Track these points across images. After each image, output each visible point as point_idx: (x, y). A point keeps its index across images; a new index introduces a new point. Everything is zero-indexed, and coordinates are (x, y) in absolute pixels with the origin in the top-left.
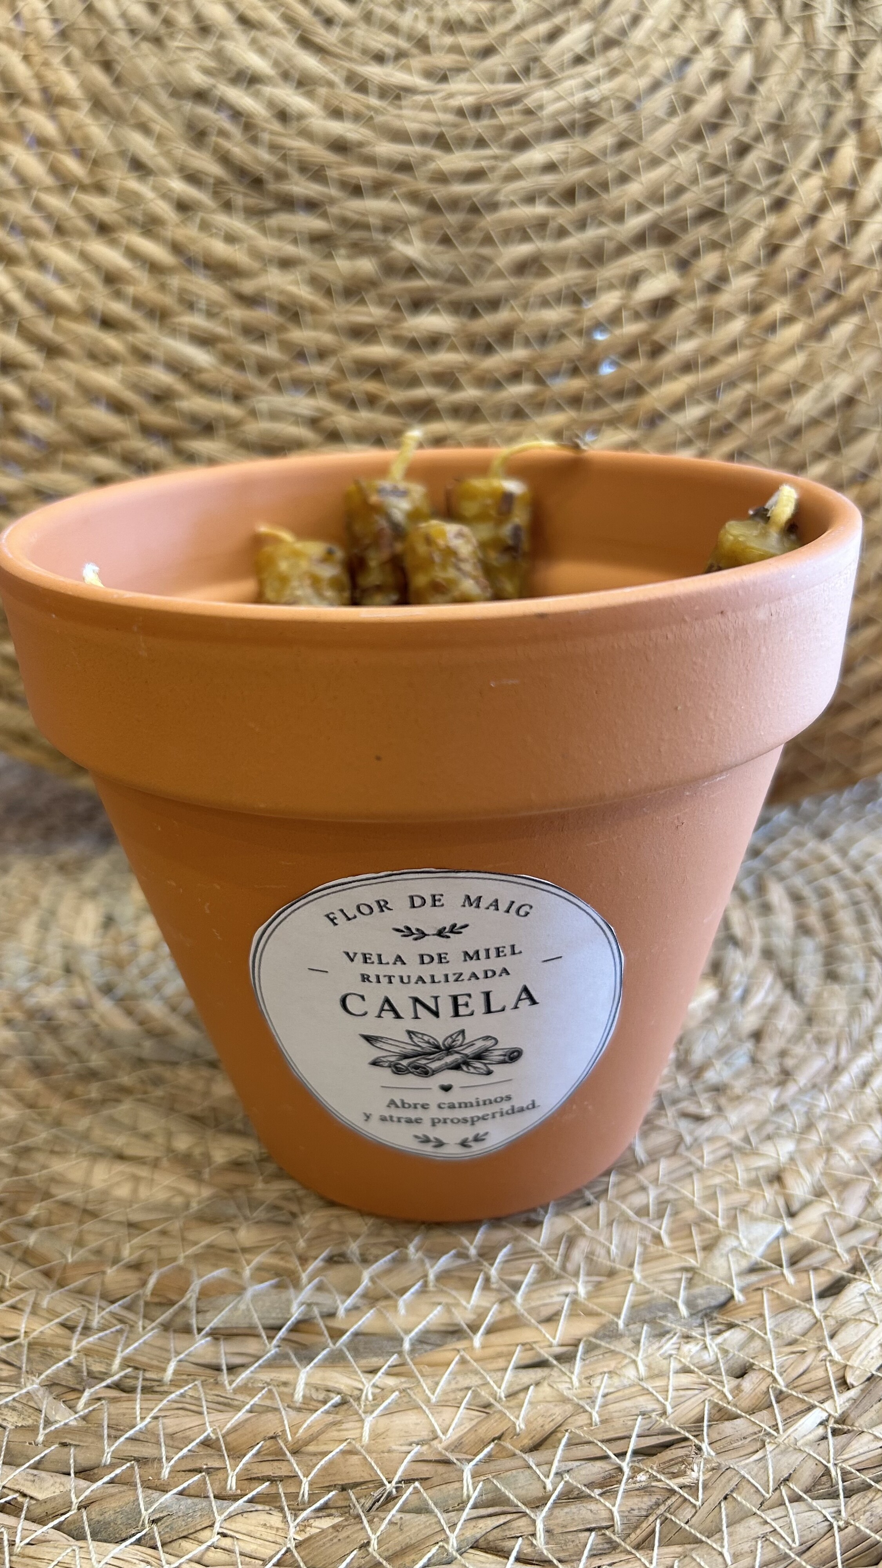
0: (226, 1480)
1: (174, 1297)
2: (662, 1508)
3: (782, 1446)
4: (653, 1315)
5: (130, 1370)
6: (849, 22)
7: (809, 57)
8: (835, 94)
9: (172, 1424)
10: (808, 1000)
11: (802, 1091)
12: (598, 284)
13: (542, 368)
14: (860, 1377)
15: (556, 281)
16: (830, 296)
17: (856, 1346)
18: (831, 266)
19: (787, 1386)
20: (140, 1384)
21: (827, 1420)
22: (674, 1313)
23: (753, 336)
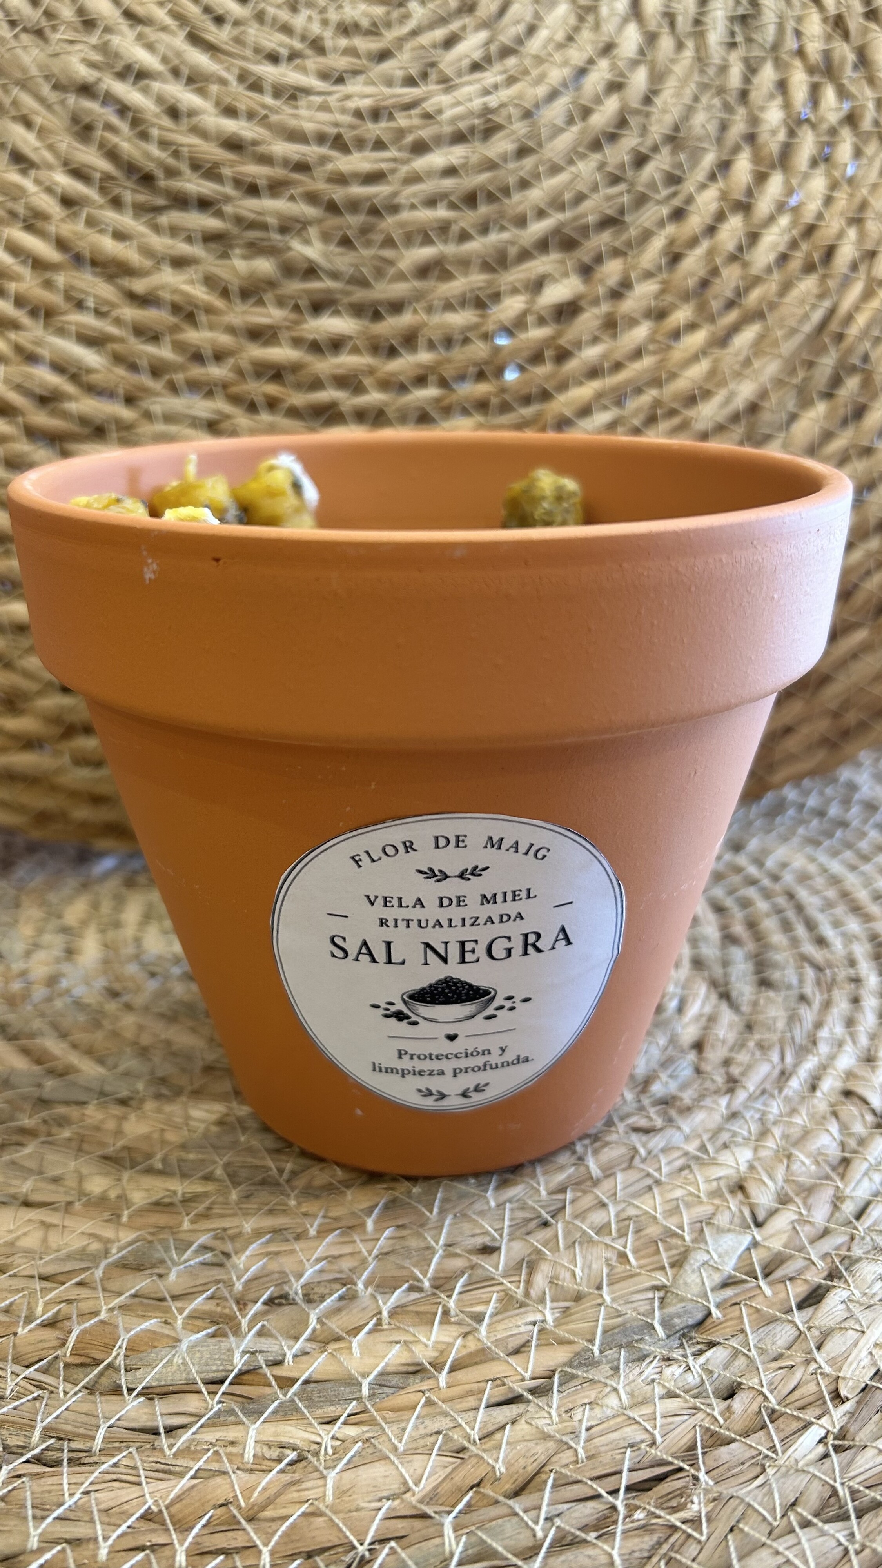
0: (173, 1557)
1: (98, 1355)
2: (666, 1547)
3: (783, 1469)
4: (630, 1339)
5: (53, 1441)
6: (739, 39)
7: (702, 72)
8: (728, 108)
9: (106, 1498)
10: (745, 1008)
11: (751, 1098)
12: (503, 288)
13: (448, 372)
14: (853, 1388)
15: (458, 285)
16: (731, 304)
17: (846, 1355)
18: (731, 276)
19: (779, 1404)
20: (66, 1455)
21: (826, 1437)
22: (651, 1335)
23: (658, 342)
